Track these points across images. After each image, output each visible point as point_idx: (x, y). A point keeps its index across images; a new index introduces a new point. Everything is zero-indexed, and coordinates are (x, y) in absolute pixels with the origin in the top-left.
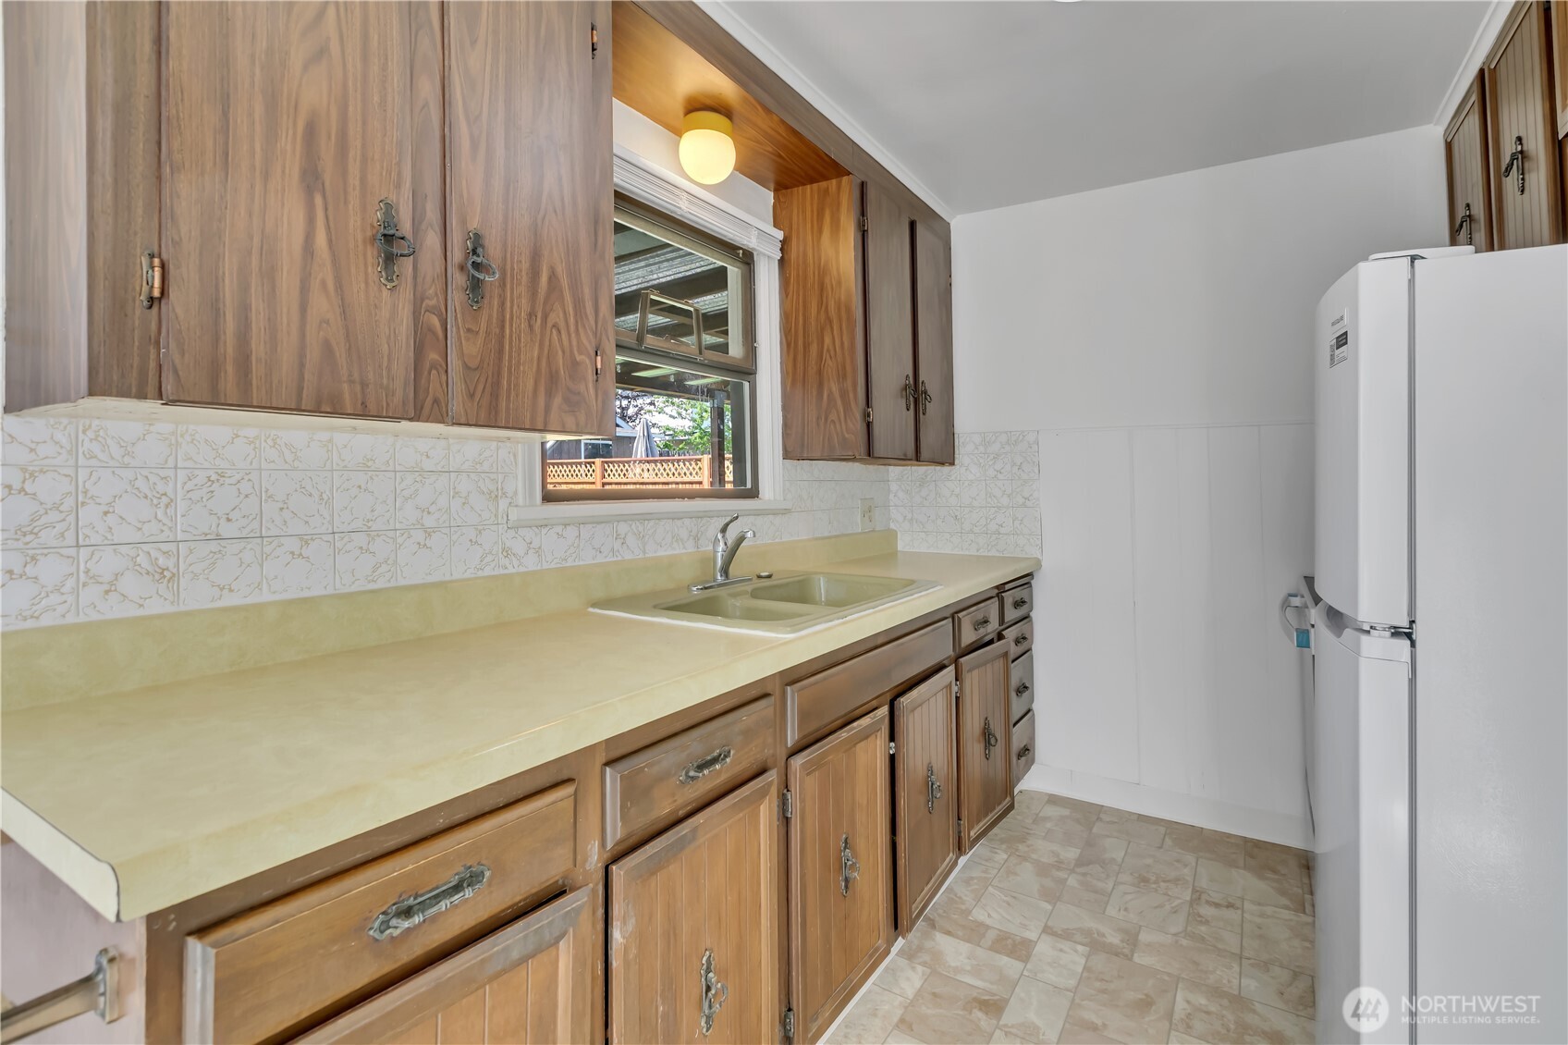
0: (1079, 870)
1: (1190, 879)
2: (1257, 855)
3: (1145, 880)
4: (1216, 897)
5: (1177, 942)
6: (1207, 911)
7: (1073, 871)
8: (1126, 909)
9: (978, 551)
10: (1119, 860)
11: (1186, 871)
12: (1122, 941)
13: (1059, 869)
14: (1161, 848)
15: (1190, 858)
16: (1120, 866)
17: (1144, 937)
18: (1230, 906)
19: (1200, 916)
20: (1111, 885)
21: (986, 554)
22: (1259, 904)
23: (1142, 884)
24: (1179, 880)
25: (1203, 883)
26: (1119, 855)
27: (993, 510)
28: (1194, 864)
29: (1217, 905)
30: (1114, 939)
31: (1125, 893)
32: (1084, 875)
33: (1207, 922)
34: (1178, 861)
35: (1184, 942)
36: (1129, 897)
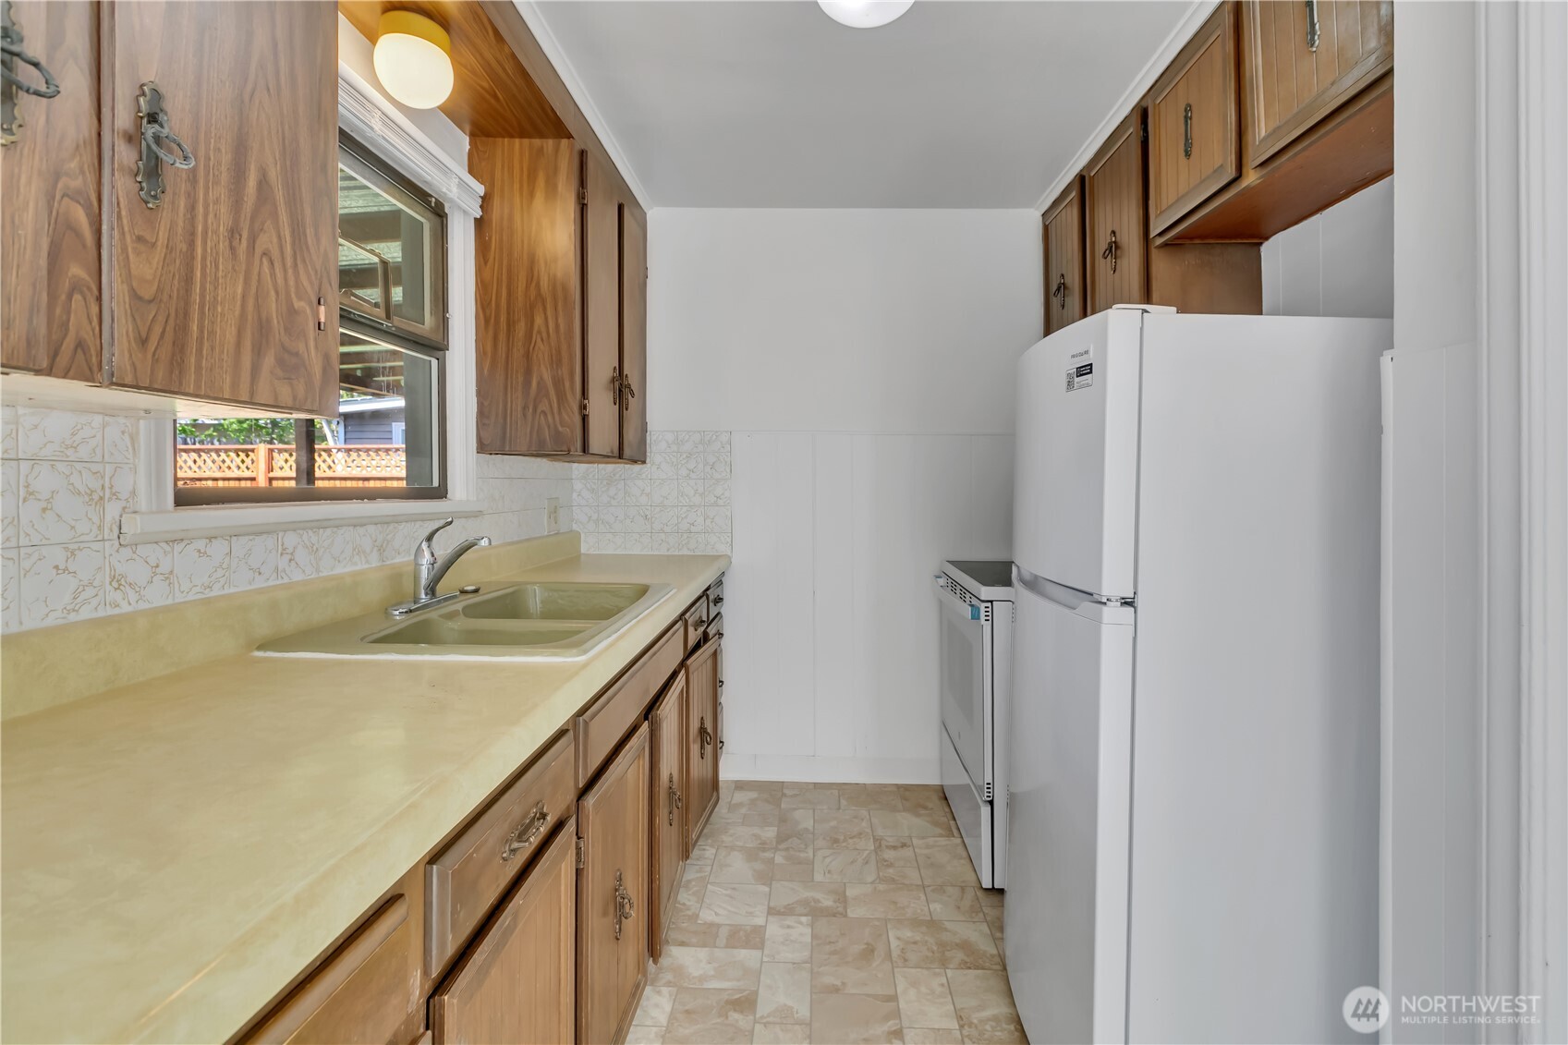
0: (783, 846)
1: (869, 831)
2: (909, 797)
3: (836, 841)
4: (891, 841)
5: (875, 888)
6: (889, 855)
7: (776, 849)
8: (829, 872)
9: (668, 550)
10: (811, 828)
11: (864, 824)
12: (835, 902)
13: (764, 850)
14: (839, 809)
15: (864, 813)
16: (813, 833)
17: (850, 893)
18: (904, 845)
19: (886, 861)
20: (811, 854)
21: (676, 553)
22: (923, 838)
23: (835, 845)
24: (861, 834)
25: (880, 832)
26: (809, 824)
27: (685, 509)
28: (868, 817)
29: (895, 848)
30: (828, 902)
31: (825, 857)
32: (787, 849)
33: (891, 865)
34: (855, 817)
35: (881, 887)
36: (828, 860)
